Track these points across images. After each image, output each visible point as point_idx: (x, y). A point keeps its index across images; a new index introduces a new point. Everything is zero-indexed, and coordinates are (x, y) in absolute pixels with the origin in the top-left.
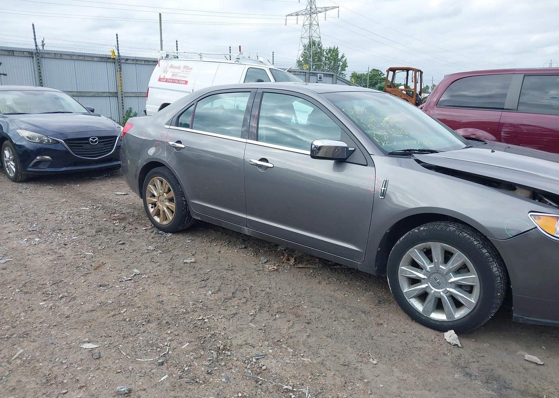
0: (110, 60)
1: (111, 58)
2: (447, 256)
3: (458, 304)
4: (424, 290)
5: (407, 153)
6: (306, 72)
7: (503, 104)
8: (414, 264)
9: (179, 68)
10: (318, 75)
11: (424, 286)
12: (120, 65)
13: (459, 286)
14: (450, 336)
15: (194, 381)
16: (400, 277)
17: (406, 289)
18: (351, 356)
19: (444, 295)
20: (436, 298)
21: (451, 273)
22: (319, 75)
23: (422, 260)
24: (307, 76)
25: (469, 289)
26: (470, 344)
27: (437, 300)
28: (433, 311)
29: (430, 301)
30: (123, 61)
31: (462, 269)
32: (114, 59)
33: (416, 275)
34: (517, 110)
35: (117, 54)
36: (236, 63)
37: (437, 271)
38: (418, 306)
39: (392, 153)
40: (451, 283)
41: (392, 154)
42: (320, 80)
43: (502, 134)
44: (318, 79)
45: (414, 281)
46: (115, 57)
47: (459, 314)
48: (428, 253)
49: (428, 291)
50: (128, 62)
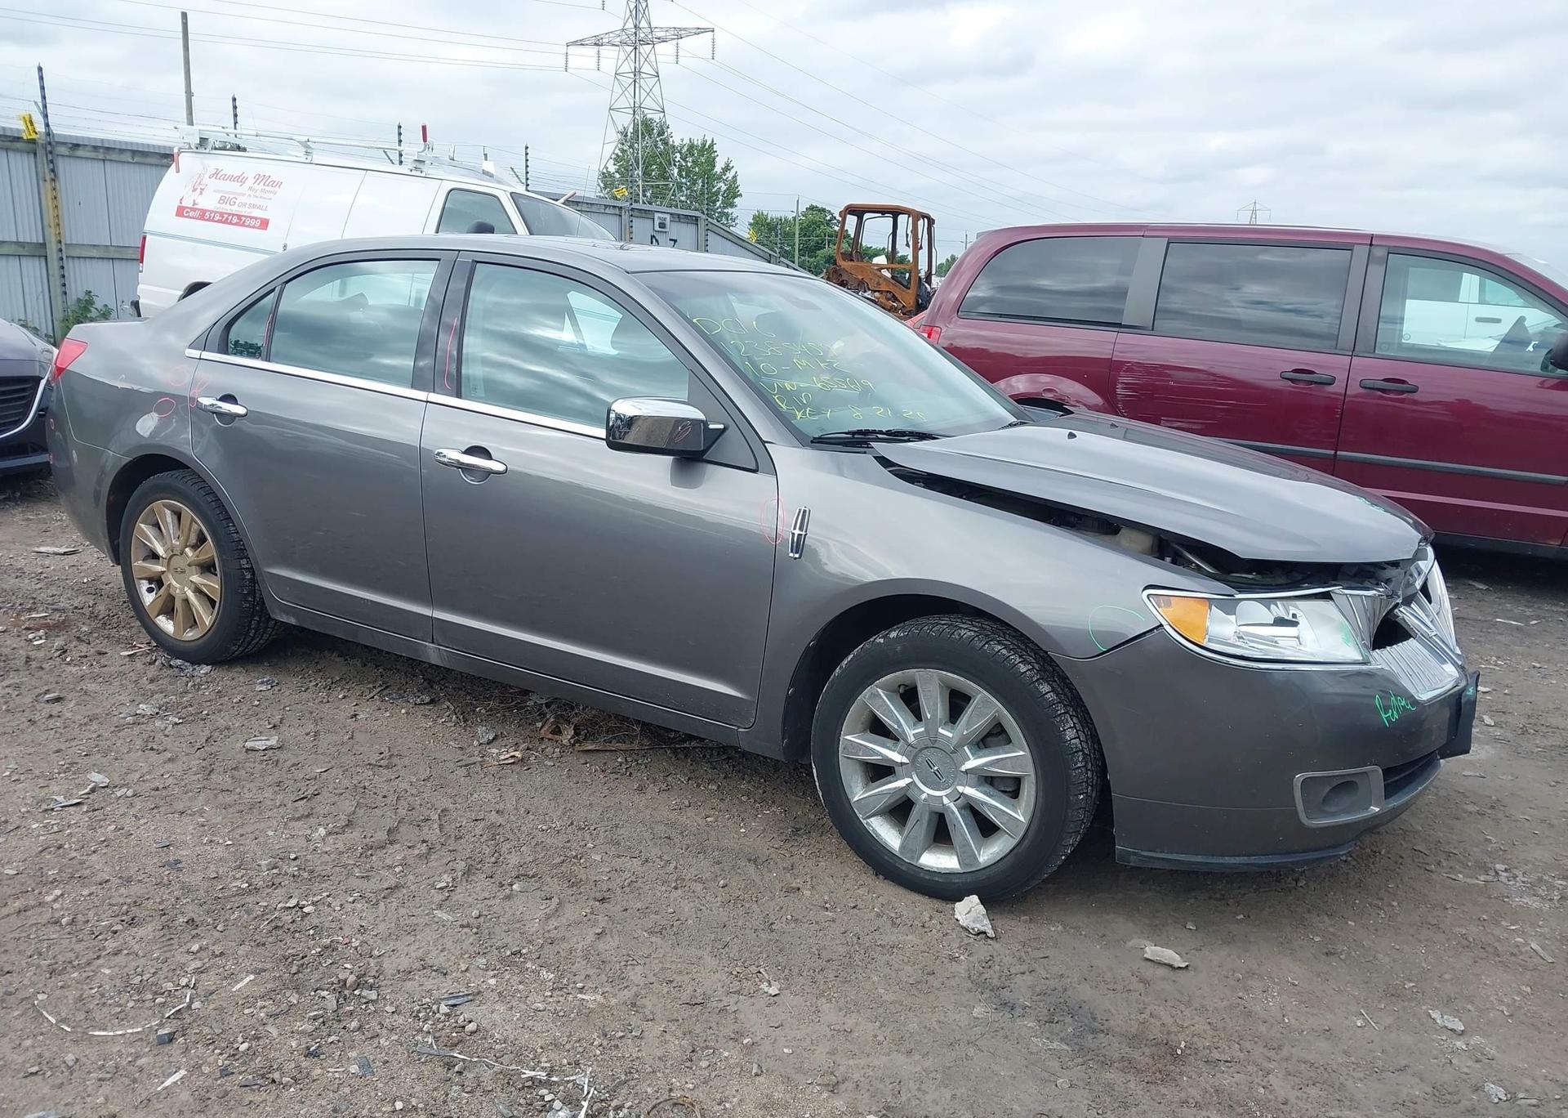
0: (18, 145)
1: (22, 138)
2: (957, 703)
3: (986, 828)
4: (902, 793)
5: (858, 440)
6: (621, 207)
7: (1121, 312)
8: (878, 728)
9: (240, 179)
10: (657, 215)
11: (901, 783)
12: (52, 162)
13: (988, 780)
14: (969, 911)
15: (266, 1078)
16: (844, 765)
17: (858, 792)
18: (712, 978)
19: (952, 805)
20: (933, 813)
21: (966, 748)
22: (659, 218)
23: (895, 715)
24: (625, 217)
25: (1011, 788)
26: (1018, 928)
27: (936, 818)
28: (926, 848)
29: (919, 819)
30: (63, 150)
31: (993, 737)
32: (33, 141)
33: (881, 754)
34: (1153, 330)
35: (41, 128)
36: (414, 173)
37: (931, 743)
38: (889, 836)
39: (820, 438)
40: (966, 772)
41: (821, 442)
42: (661, 232)
43: (1119, 391)
44: (657, 228)
45: (879, 772)
46: (34, 136)
47: (989, 853)
48: (910, 697)
49: (911, 795)
50: (80, 153)
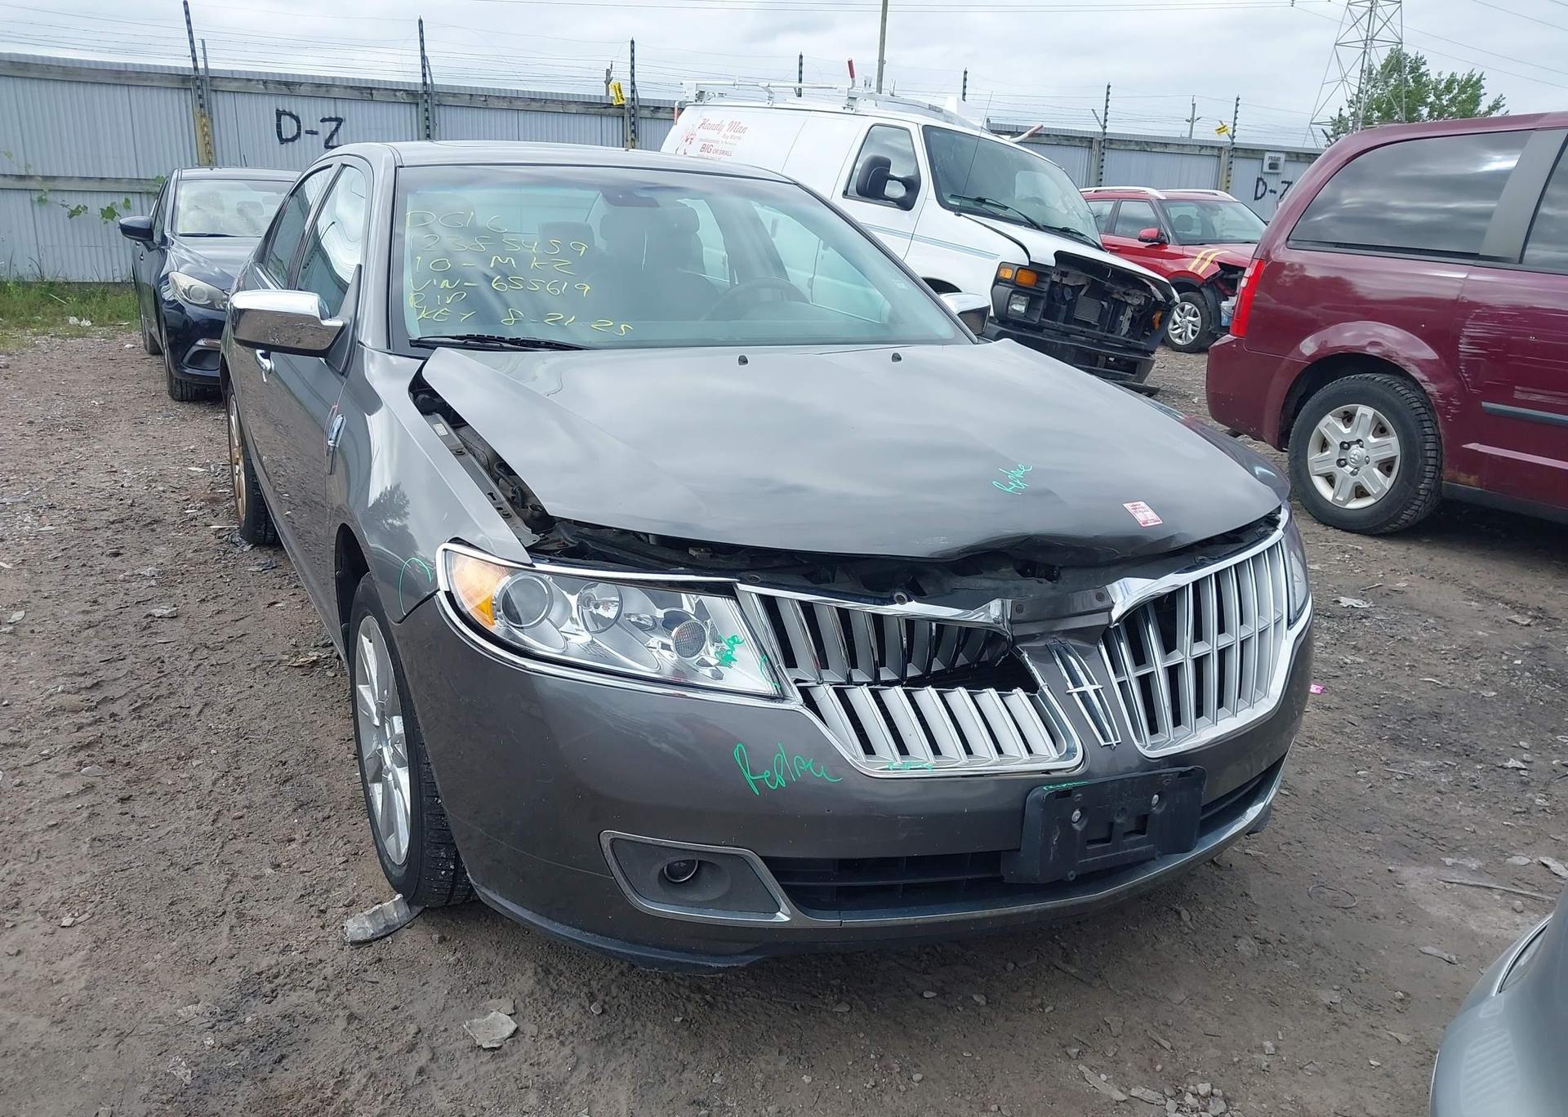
0: (610, 110)
1: (612, 104)
6: (1221, 148)
9: (718, 128)
10: (1267, 155)
12: (633, 123)
16: (361, 717)
19: (392, 783)
22: (1270, 158)
24: (1225, 158)
30: (646, 113)
32: (622, 107)
33: (370, 711)
34: (1521, 262)
36: (846, 111)
41: (419, 346)
42: (1271, 173)
43: (1462, 347)
44: (1266, 169)
46: (621, 102)
50: (660, 115)
